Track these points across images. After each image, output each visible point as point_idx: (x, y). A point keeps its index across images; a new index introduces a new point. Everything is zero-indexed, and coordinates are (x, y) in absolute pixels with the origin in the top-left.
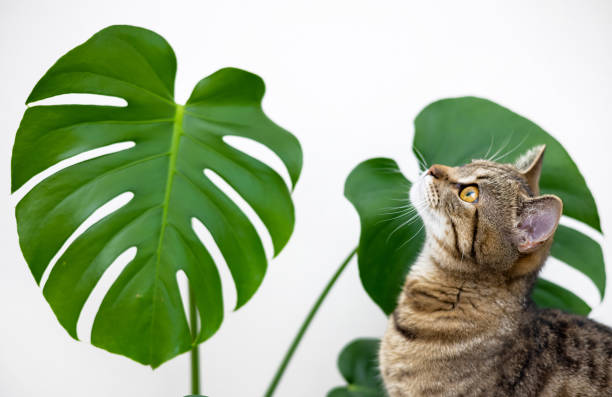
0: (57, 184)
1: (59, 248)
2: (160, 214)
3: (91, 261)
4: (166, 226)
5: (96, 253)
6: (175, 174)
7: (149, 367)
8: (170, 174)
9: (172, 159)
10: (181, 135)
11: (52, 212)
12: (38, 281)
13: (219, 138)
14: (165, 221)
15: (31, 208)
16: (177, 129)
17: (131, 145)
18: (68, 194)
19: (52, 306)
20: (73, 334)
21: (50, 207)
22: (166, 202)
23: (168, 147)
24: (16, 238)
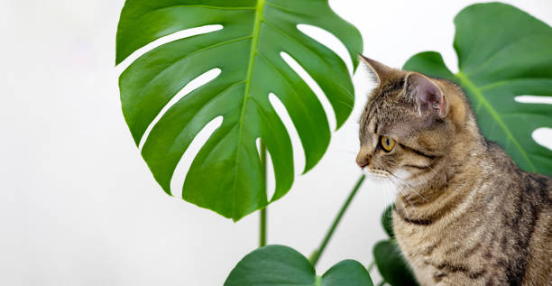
0: (155, 58)
1: (157, 114)
2: (243, 89)
3: (183, 127)
4: (248, 99)
5: (188, 120)
6: (256, 54)
7: (231, 220)
8: (252, 54)
9: (254, 42)
10: (262, 21)
11: (151, 83)
12: (138, 143)
13: (294, 26)
14: (247, 94)
15: (133, 78)
16: (258, 17)
17: (219, 27)
18: (166, 67)
19: (149, 165)
20: (167, 190)
21: (149, 78)
22: (248, 79)
23: (251, 31)
24: (119, 104)
